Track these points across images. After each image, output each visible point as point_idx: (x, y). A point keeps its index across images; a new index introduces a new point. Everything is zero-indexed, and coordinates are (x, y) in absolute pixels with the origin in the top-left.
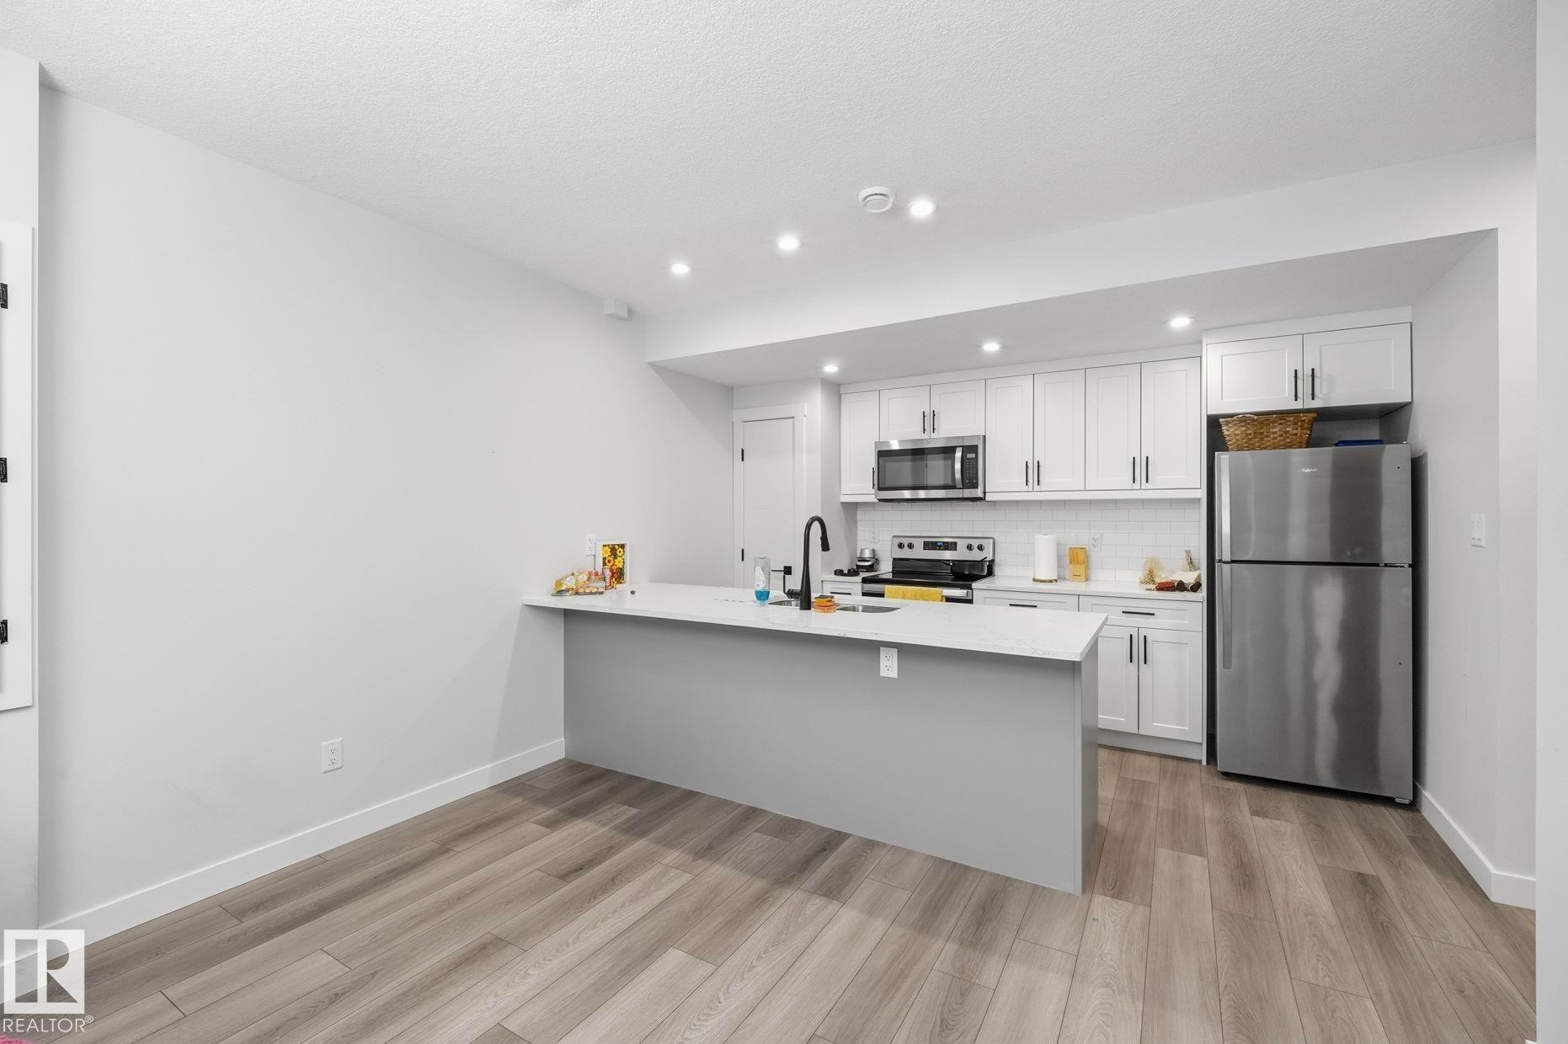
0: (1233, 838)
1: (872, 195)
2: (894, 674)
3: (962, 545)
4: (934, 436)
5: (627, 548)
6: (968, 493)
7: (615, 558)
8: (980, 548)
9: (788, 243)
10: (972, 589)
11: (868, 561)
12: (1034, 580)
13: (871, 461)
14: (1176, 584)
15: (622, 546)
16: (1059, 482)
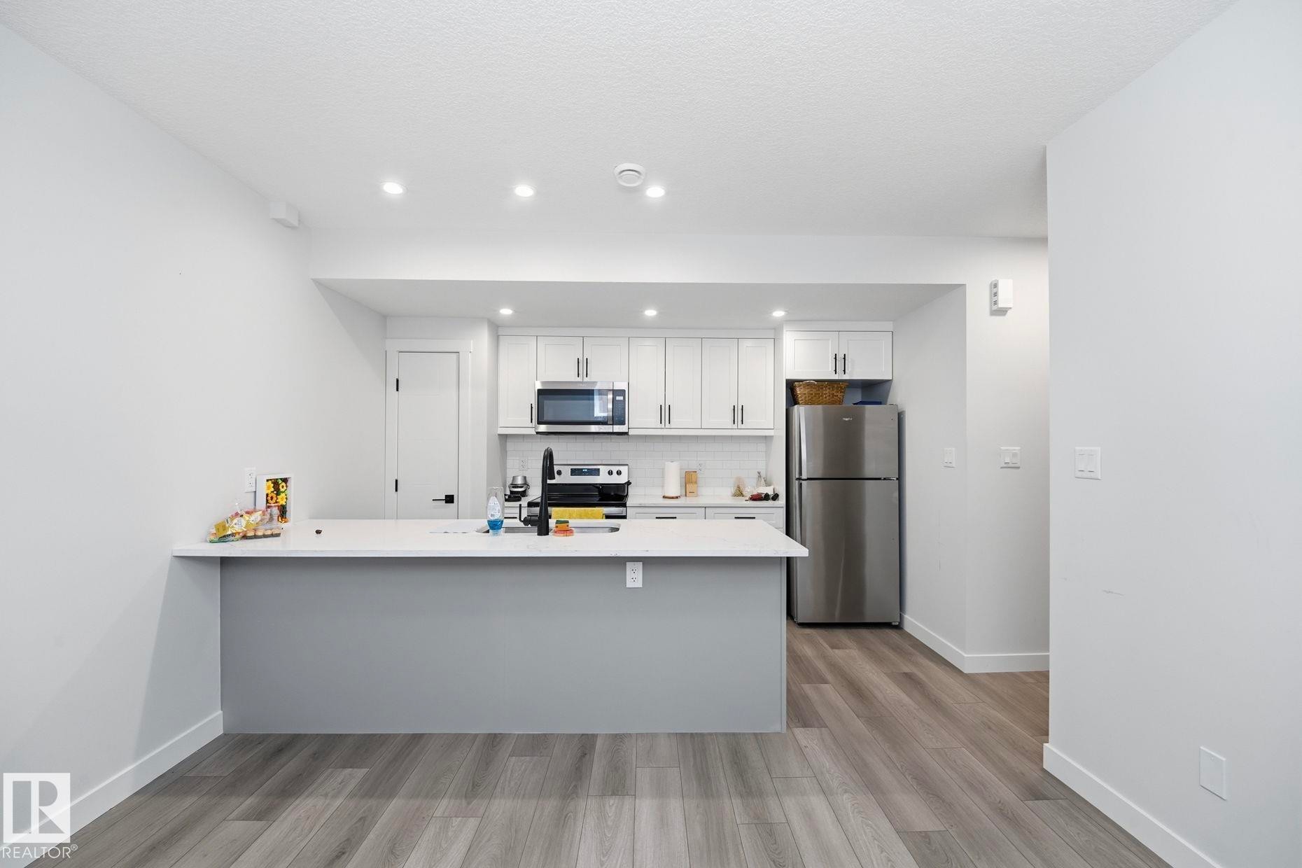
0: (834, 667)
1: (624, 171)
2: (639, 584)
3: (603, 470)
4: (586, 379)
5: (291, 483)
6: (617, 428)
7: (278, 494)
8: (619, 473)
9: (524, 191)
10: (626, 507)
11: (521, 487)
12: (664, 497)
13: (533, 400)
14: (763, 495)
15: (285, 480)
16: (683, 422)
